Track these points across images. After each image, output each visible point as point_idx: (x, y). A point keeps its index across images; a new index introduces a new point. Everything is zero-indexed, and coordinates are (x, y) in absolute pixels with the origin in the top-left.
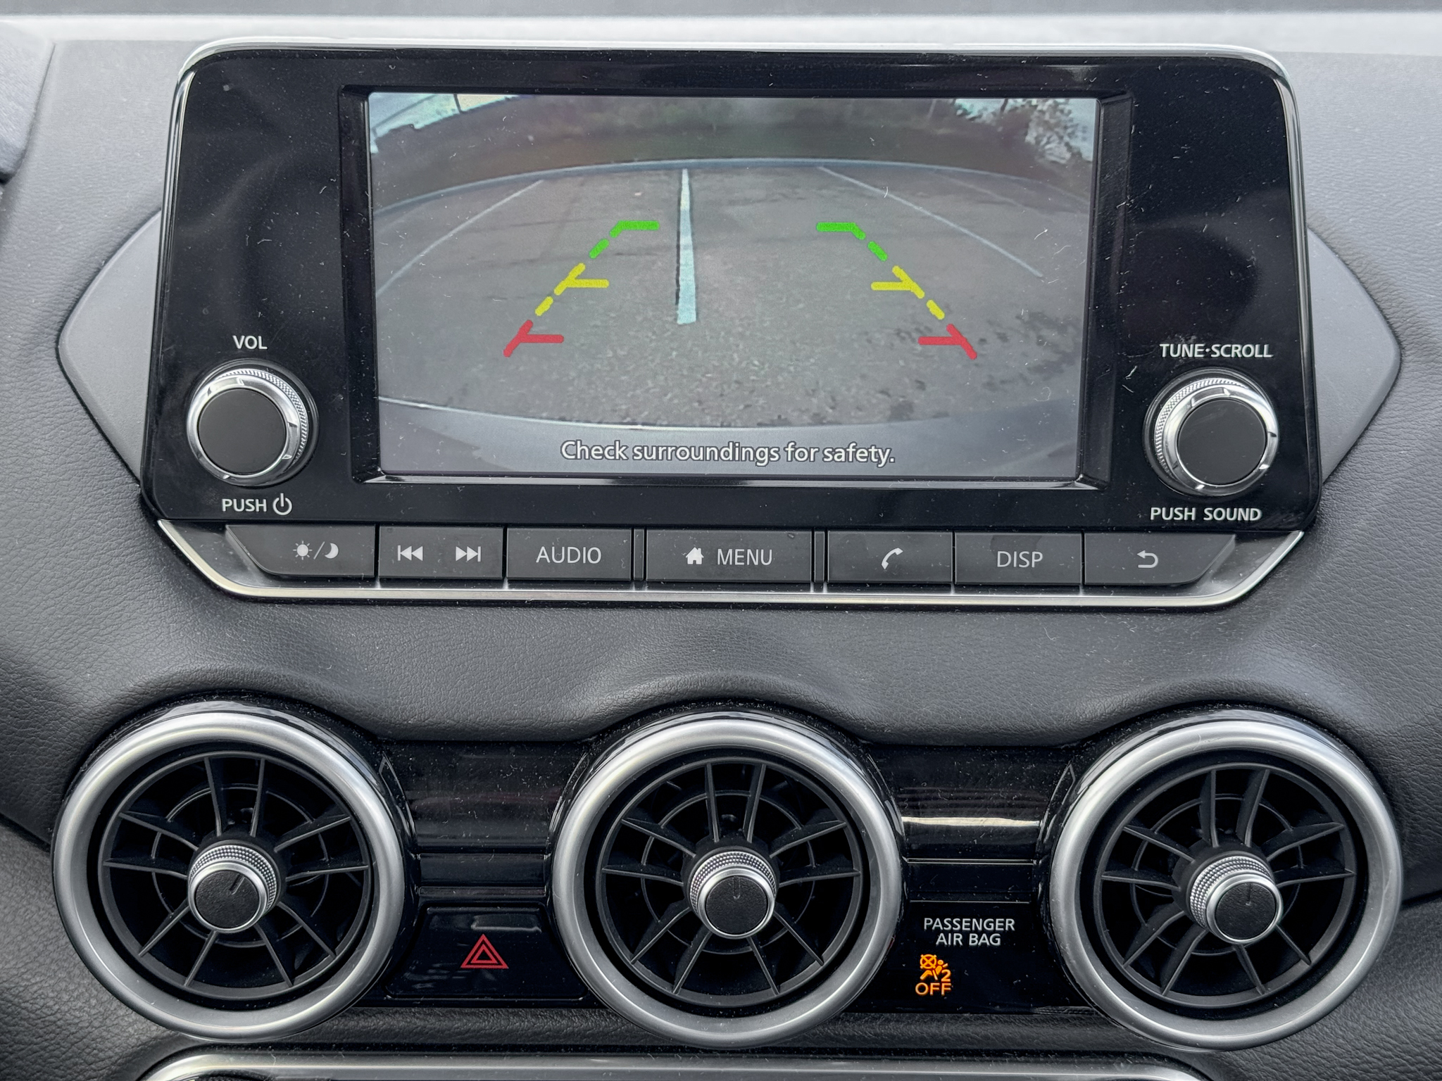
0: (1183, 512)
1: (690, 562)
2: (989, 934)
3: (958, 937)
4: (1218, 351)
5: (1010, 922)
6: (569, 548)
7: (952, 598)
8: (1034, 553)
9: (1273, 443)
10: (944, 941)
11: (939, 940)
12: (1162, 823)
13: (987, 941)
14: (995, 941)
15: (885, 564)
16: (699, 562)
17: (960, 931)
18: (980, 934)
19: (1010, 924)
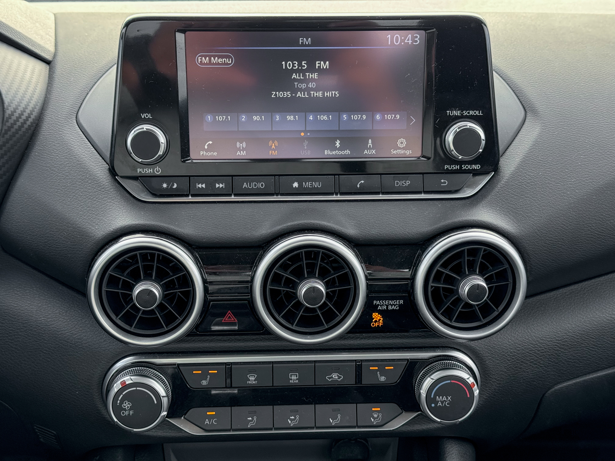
0: (455, 167)
1: (294, 187)
2: (395, 305)
3: (385, 307)
4: (465, 113)
5: (402, 301)
6: (254, 183)
7: (381, 197)
8: (407, 181)
9: (483, 143)
10: (380, 308)
11: (379, 308)
12: (450, 267)
13: (394, 308)
14: (397, 308)
15: (358, 186)
16: (297, 187)
17: (386, 305)
18: (392, 305)
19: (402, 302)
